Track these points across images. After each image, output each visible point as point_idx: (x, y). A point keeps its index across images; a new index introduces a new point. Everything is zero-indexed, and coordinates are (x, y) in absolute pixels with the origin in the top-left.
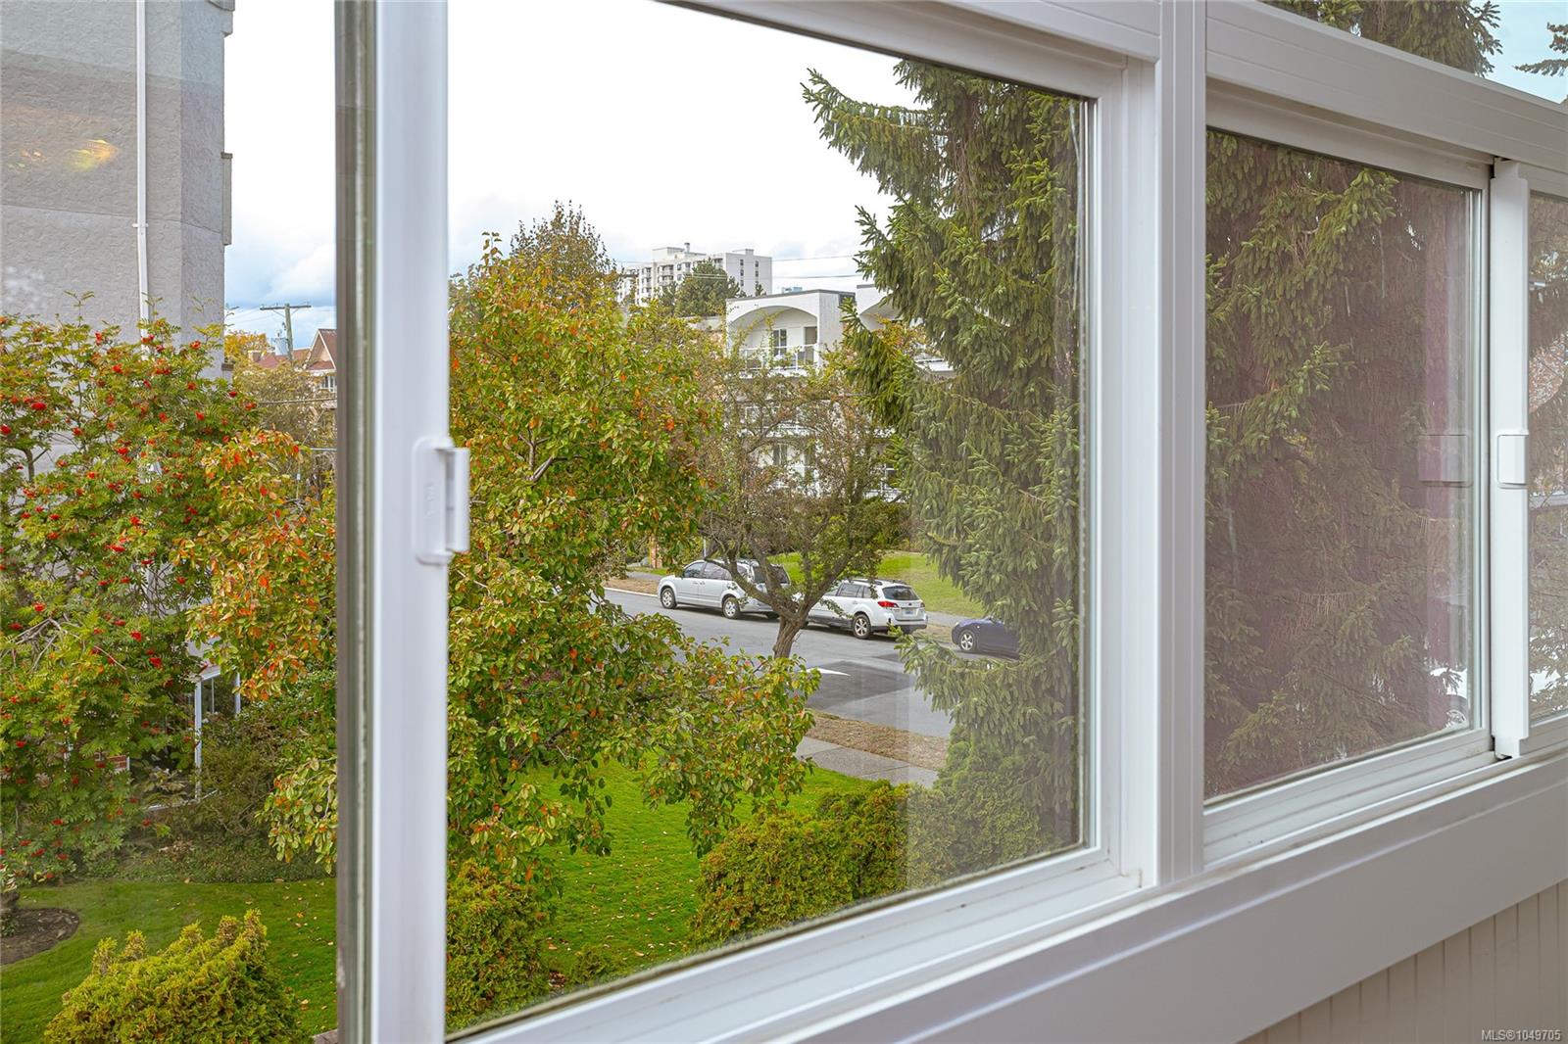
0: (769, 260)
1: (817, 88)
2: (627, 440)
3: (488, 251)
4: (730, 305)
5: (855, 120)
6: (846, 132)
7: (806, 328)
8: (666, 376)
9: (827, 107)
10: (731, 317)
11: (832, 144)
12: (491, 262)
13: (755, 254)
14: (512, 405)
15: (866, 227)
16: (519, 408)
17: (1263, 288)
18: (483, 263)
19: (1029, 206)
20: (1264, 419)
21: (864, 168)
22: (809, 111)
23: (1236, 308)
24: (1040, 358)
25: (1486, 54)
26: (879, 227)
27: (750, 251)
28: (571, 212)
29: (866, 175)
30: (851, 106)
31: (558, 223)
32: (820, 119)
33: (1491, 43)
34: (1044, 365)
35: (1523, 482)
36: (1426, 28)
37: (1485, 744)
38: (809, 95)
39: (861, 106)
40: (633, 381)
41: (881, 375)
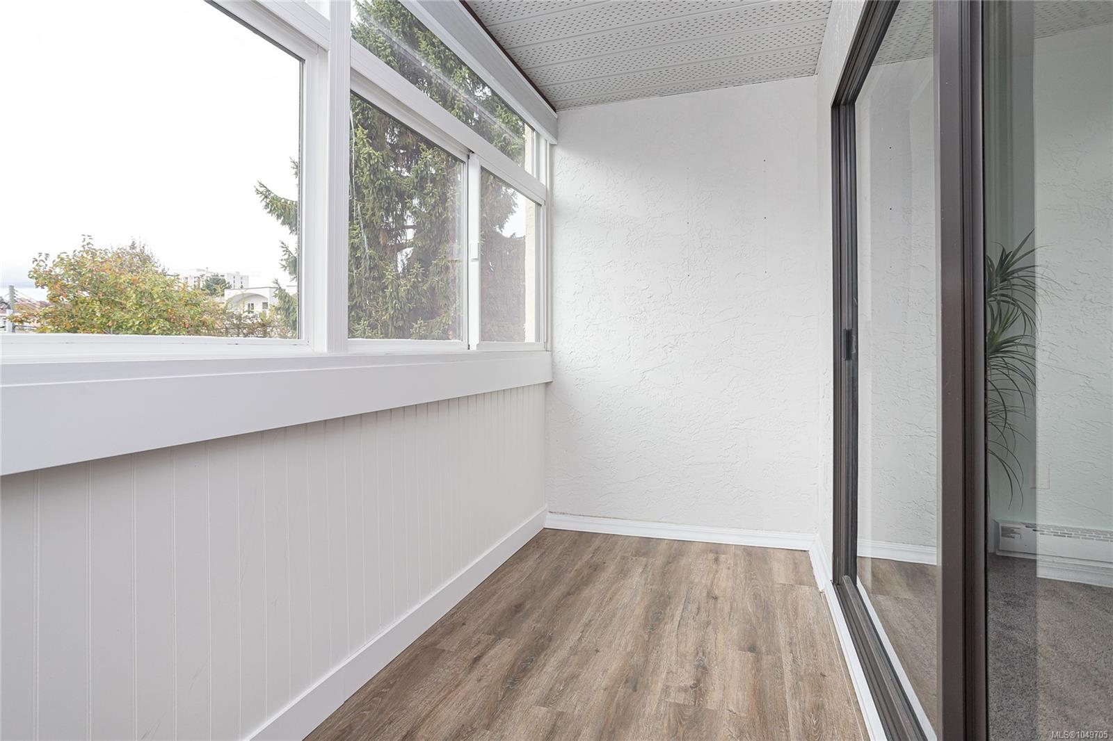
0: (248, 277)
1: (262, 189)
2: (164, 330)
3: (85, 243)
4: (226, 292)
5: (279, 203)
6: (275, 208)
7: (264, 303)
8: (186, 305)
9: (266, 197)
10: (226, 297)
11: (269, 212)
12: (86, 248)
13: (241, 274)
14: (98, 314)
15: (284, 249)
16: (103, 316)
17: (440, 278)
18: (82, 249)
19: (352, 243)
20: (440, 326)
21: (284, 223)
22: (259, 198)
23: (430, 285)
24: (356, 302)
25: (513, 207)
26: (289, 249)
27: (238, 273)
28: (140, 242)
29: (284, 226)
30: (276, 199)
31: (133, 246)
32: (263, 202)
33: (515, 204)
34: (358, 304)
35: (477, 257)
36: (494, 193)
37: (467, 347)
38: (258, 192)
39: (282, 199)
40: (167, 305)
41: (291, 310)
